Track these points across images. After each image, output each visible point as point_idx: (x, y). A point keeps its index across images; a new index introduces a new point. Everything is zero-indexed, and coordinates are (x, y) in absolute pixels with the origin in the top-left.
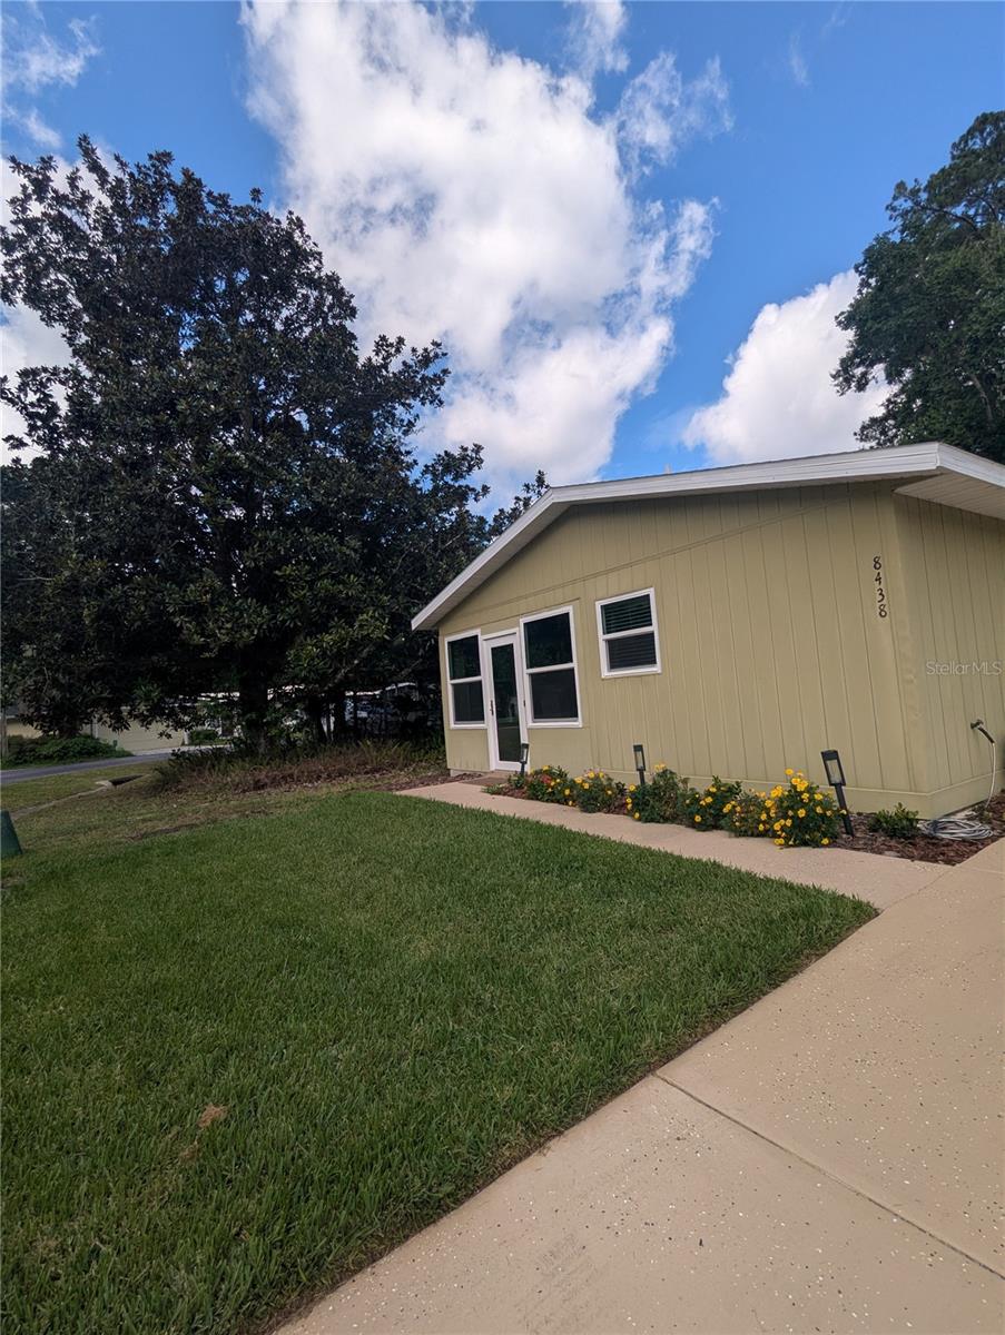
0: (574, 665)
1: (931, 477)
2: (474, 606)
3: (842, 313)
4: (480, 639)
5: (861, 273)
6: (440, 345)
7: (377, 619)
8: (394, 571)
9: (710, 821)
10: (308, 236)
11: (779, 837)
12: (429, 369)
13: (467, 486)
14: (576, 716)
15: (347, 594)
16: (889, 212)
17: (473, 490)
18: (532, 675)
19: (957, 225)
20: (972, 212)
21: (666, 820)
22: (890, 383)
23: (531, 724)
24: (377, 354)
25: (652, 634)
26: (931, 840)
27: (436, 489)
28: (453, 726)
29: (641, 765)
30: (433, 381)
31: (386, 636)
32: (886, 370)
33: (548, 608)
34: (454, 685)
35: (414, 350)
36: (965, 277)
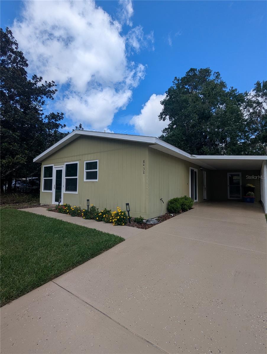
0: (77, 177)
1: (155, 144)
2: (53, 158)
3: (162, 101)
4: (53, 167)
5: (167, 93)
6: (55, 82)
7: (23, 157)
8: (31, 144)
9: (100, 219)
10: (13, 37)
11: (114, 223)
12: (51, 88)
13: (59, 124)
14: (77, 191)
15: (13, 148)
16: (173, 83)
17: (61, 125)
18: (66, 179)
19: (186, 90)
20: (189, 88)
21: (91, 219)
22: (170, 121)
23: (64, 192)
24: (33, 80)
25: (97, 172)
26: (145, 224)
27: (49, 122)
28: (43, 191)
29: (88, 204)
30: (51, 92)
31: (25, 163)
32: (169, 117)
33: (73, 161)
34: (44, 179)
35: (46, 82)
36: (186, 101)
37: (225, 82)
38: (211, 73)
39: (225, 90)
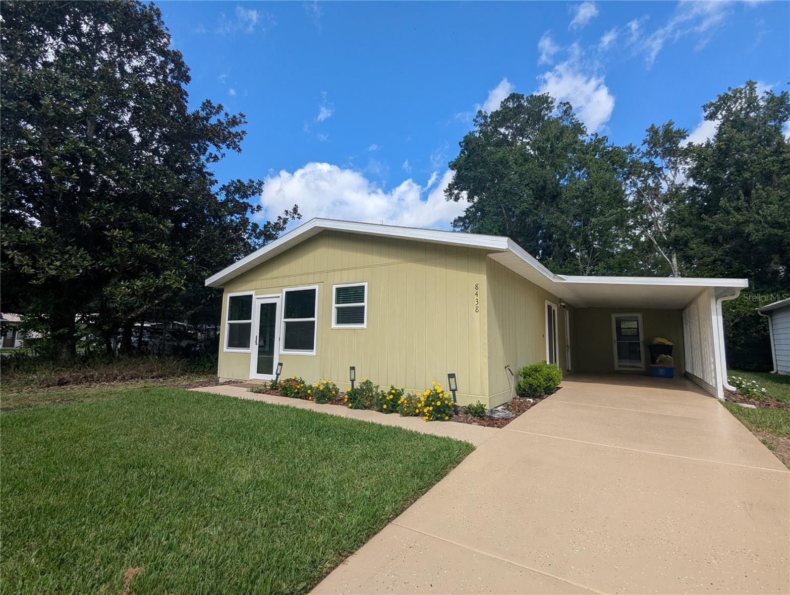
0: (315, 319)
2: (253, 277)
3: (452, 162)
4: (254, 297)
5: (461, 146)
6: (245, 116)
7: (178, 276)
9: (391, 408)
10: (162, 22)
11: (426, 416)
12: (234, 128)
13: (248, 204)
14: (313, 349)
15: (158, 256)
16: (474, 123)
17: (251, 206)
18: (287, 323)
19: (501, 137)
20: (507, 133)
21: (366, 408)
22: (468, 201)
23: (282, 352)
24: (202, 110)
25: (363, 307)
26: (491, 418)
27: (227, 201)
28: (225, 350)
29: (353, 378)
30: (235, 136)
31: (183, 288)
32: (468, 194)
33: (304, 285)
34: (230, 324)
35: (227, 115)
36: (503, 162)
37: (583, 124)
38: (552, 104)
39: (584, 139)
